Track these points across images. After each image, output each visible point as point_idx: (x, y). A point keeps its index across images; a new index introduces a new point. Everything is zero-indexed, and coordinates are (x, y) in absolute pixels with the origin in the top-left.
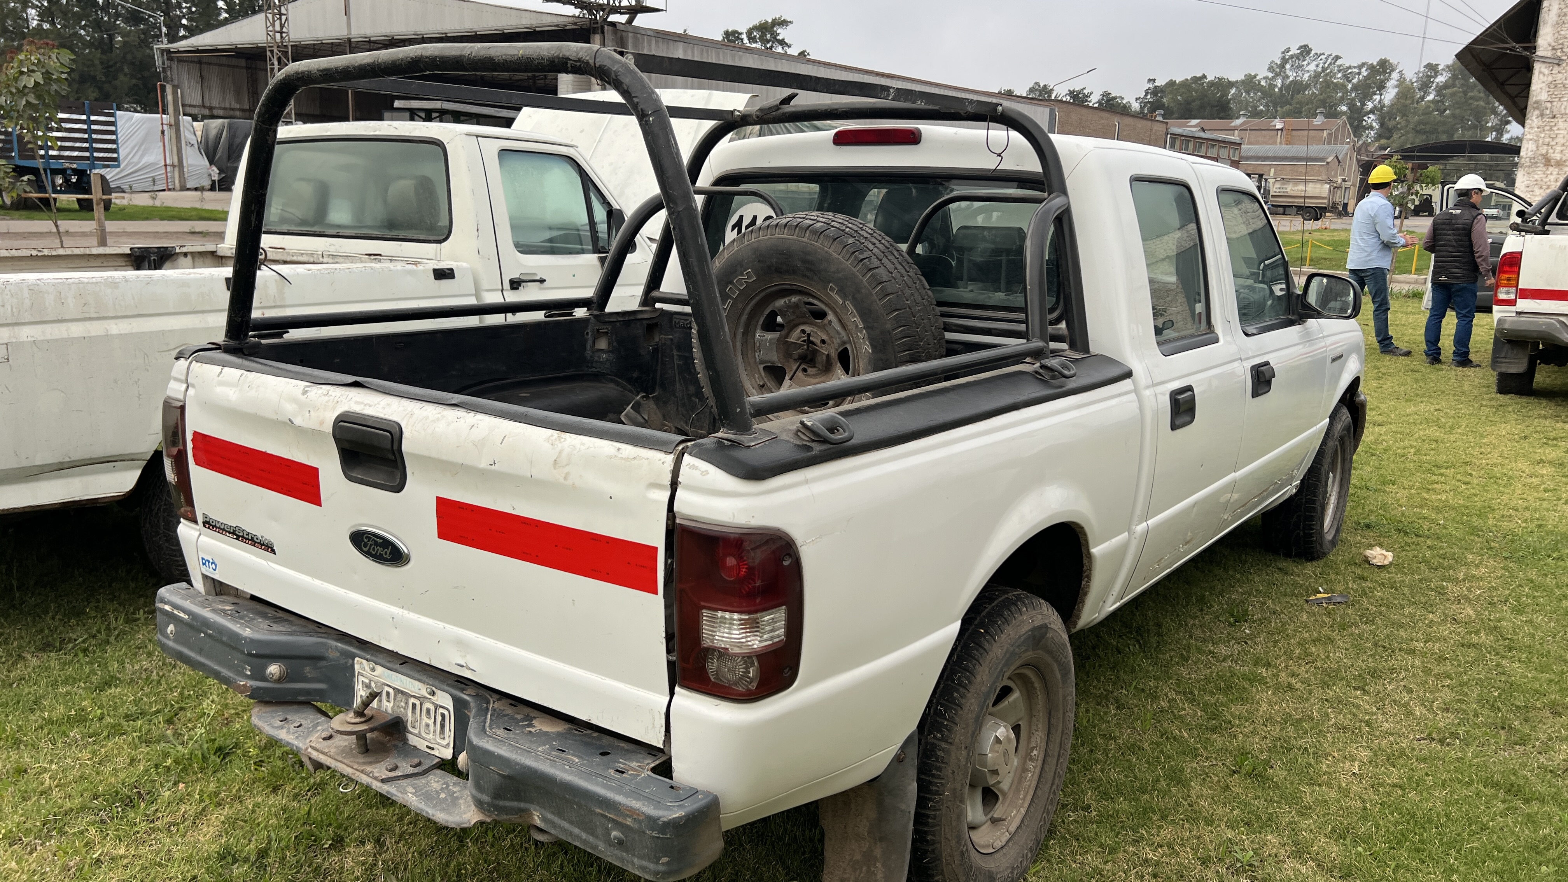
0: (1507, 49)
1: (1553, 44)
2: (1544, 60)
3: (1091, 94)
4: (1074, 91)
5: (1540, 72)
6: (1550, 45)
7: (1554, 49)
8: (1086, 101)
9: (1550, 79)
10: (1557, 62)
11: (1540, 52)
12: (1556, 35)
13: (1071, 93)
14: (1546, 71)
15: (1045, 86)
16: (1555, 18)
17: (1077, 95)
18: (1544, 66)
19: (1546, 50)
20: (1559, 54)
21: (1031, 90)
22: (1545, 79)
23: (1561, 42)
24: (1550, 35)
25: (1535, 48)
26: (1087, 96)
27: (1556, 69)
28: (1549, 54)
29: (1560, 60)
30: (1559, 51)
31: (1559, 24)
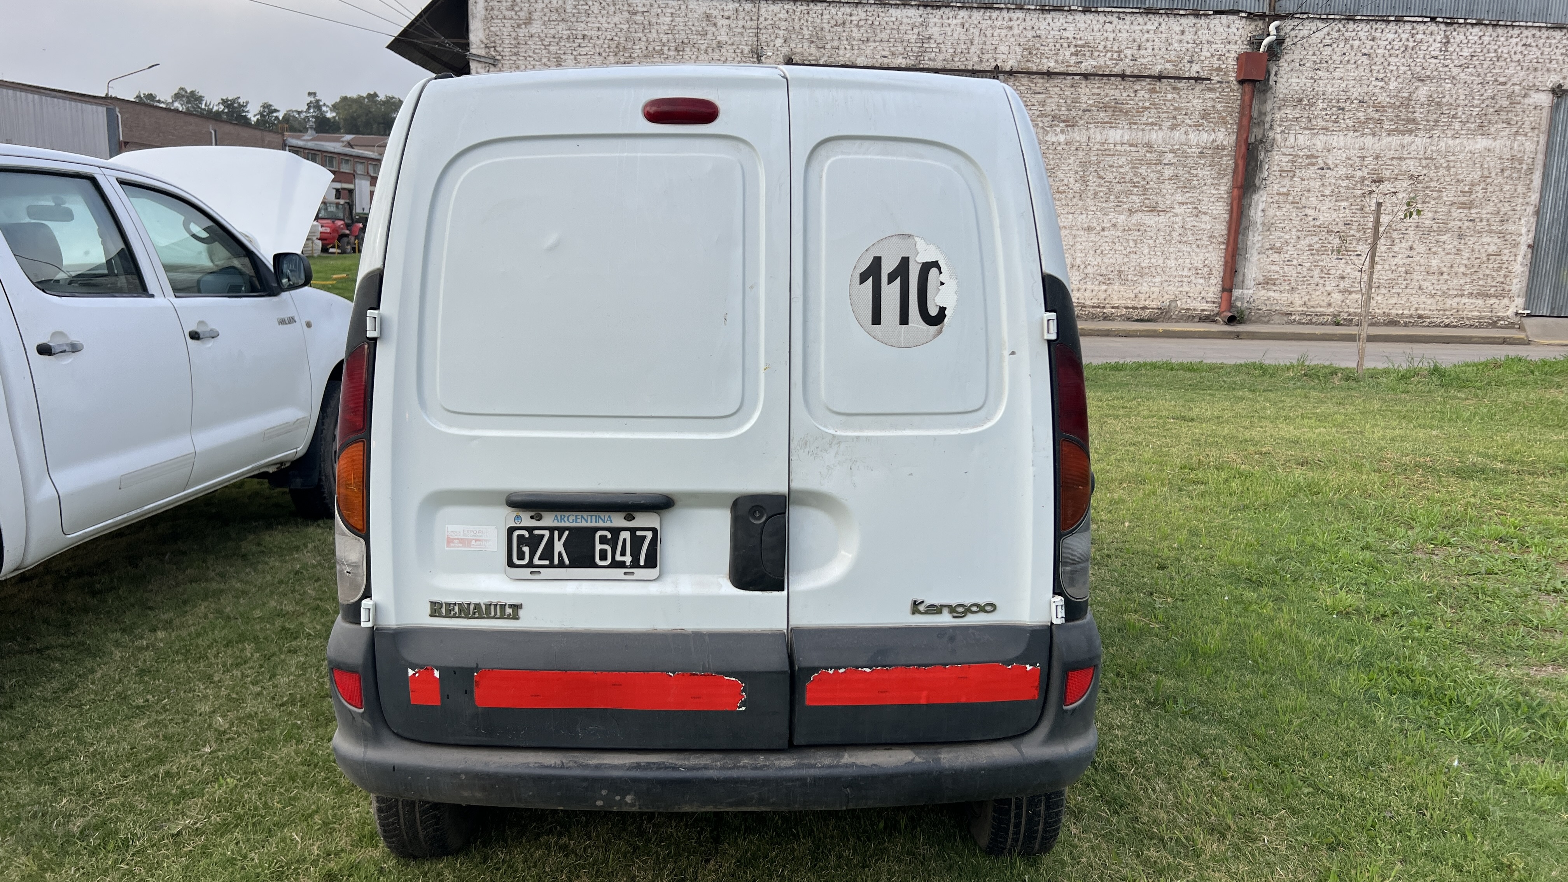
1: (485, 41)
2: (478, 59)
3: (247, 103)
4: (228, 100)
6: (482, 42)
7: (486, 47)
8: (243, 111)
10: (492, 62)
11: (474, 50)
12: (487, 31)
13: (224, 102)
14: (484, 72)
15: (192, 92)
16: (483, 12)
17: (232, 104)
18: (479, 65)
19: (479, 47)
20: (493, 53)
21: (177, 96)
23: (493, 39)
24: (481, 31)
25: (468, 45)
26: (243, 106)
27: (492, 70)
28: (482, 52)
29: (495, 60)
30: (492, 49)
31: (488, 19)
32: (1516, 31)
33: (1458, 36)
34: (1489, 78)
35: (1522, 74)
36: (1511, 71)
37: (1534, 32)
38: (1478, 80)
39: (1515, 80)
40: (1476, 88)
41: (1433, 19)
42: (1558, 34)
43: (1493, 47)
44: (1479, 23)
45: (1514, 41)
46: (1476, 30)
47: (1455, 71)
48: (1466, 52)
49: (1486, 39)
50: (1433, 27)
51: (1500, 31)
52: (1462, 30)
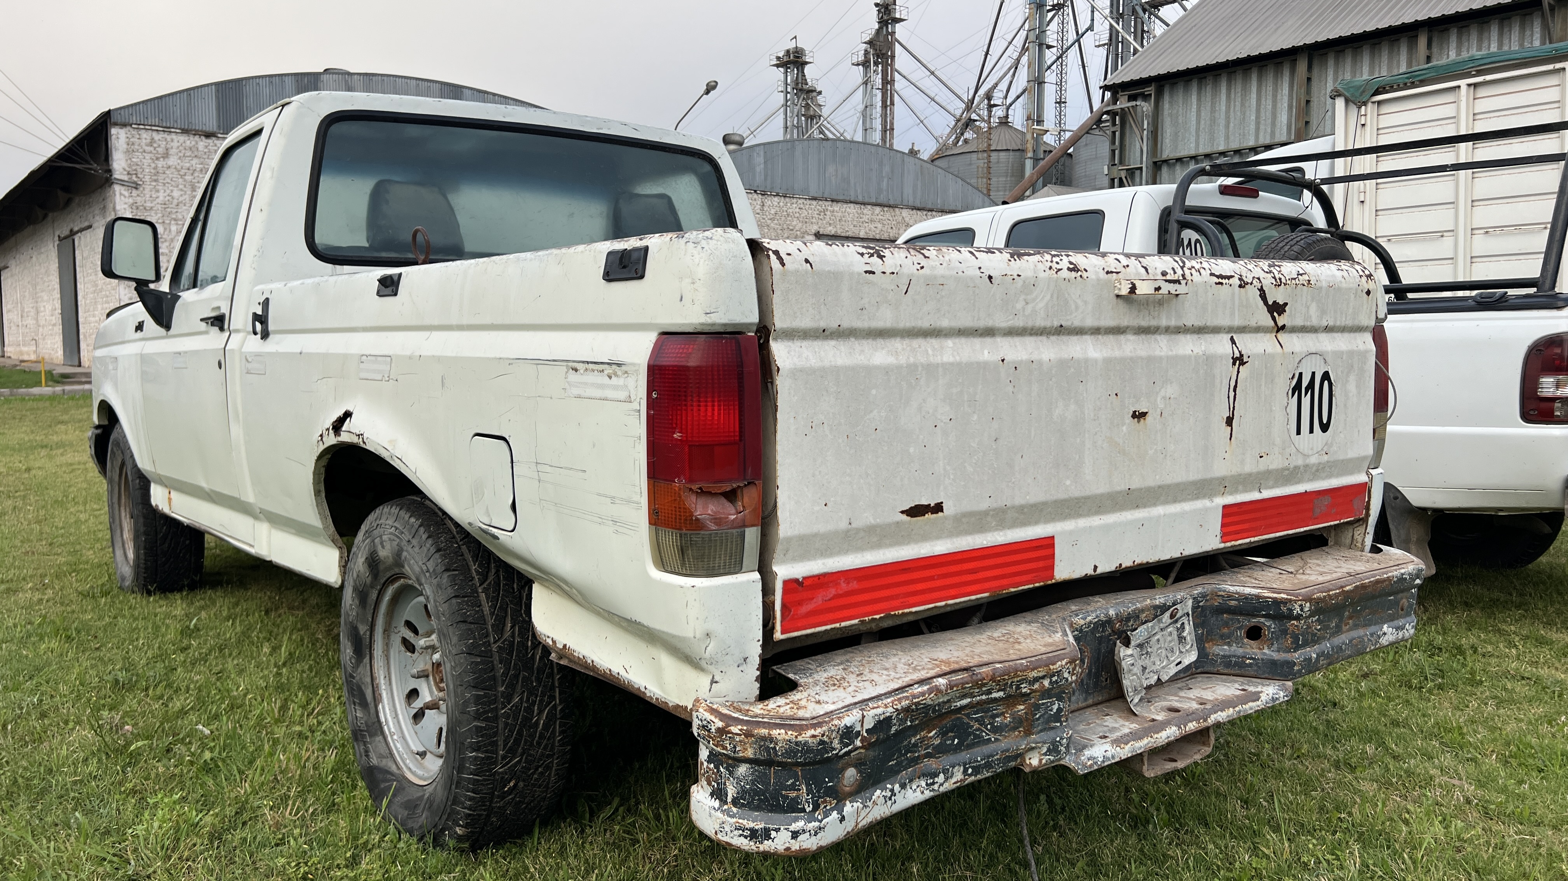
0: (91, 169)
1: (127, 169)
2: (122, 183)
5: (121, 194)
6: (124, 170)
7: (129, 174)
9: (131, 201)
10: (134, 185)
11: (117, 175)
12: (129, 162)
14: (126, 194)
16: (125, 146)
18: (123, 188)
19: (121, 174)
20: (135, 179)
22: (127, 200)
23: (134, 168)
24: (123, 161)
25: (111, 171)
27: (135, 192)
28: (126, 178)
29: (137, 184)
30: (134, 176)
31: (129, 152)
32: (795, 200)
33: (768, 202)
34: (785, 226)
35: (800, 224)
36: (794, 223)
37: (803, 201)
38: (780, 227)
39: (797, 228)
40: (780, 232)
41: (755, 191)
42: (814, 203)
43: (785, 209)
44: (777, 195)
45: (794, 206)
46: (776, 199)
47: (769, 222)
48: (773, 212)
49: (781, 204)
50: (755, 196)
51: (787, 199)
52: (769, 198)
